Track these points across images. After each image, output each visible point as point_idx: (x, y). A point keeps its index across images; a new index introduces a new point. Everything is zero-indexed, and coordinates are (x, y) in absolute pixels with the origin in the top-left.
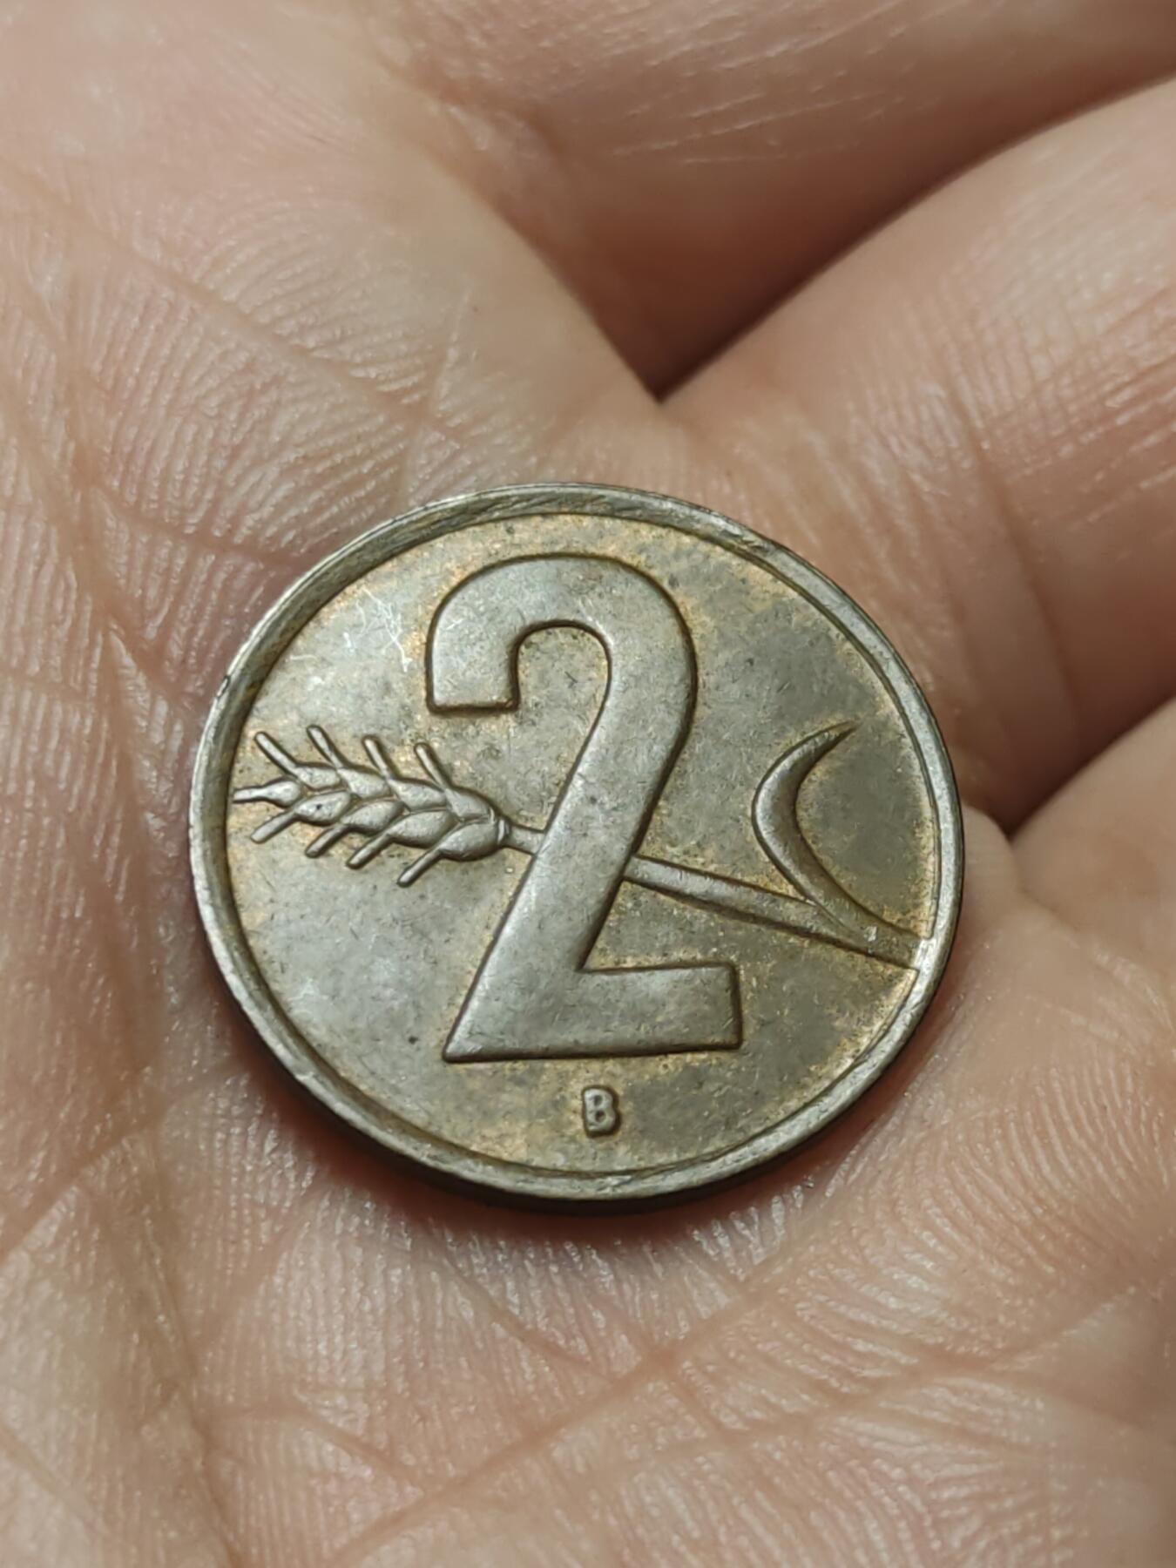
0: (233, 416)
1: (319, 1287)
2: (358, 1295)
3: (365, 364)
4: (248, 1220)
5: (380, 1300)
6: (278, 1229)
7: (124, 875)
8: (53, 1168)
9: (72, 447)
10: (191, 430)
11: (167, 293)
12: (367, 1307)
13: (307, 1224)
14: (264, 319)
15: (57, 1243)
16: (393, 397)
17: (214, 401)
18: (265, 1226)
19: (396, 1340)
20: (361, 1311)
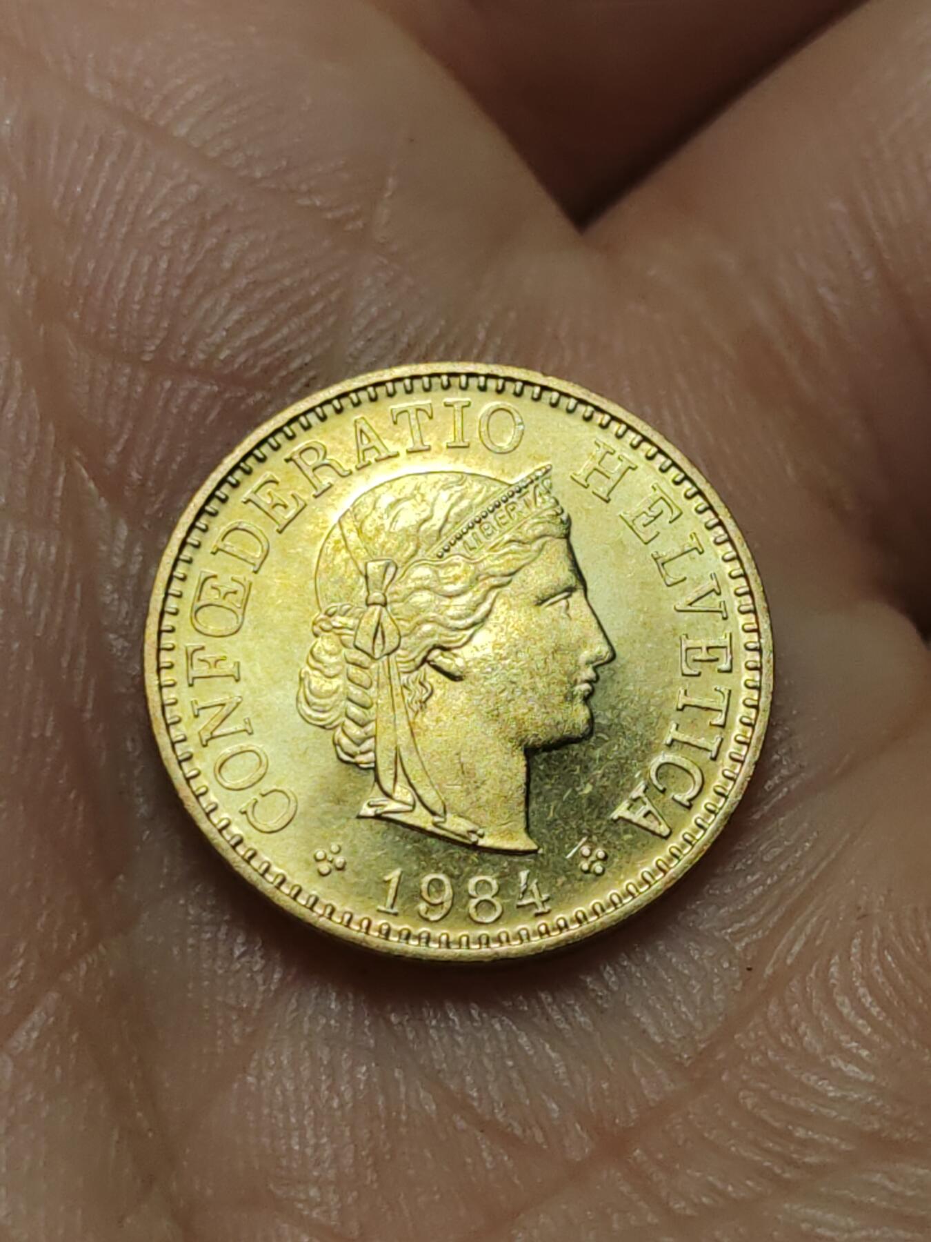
0: (186, 247)
1: (290, 1086)
2: (326, 1093)
3: (310, 193)
4: (221, 1022)
5: (348, 1096)
6: (249, 1030)
7: (92, 693)
8: (32, 976)
9: (34, 283)
10: (146, 261)
11: (121, 132)
12: (335, 1104)
13: (276, 1025)
14: (212, 154)
15: (39, 1046)
16: (338, 223)
17: (169, 231)
18: (236, 1029)
19: (364, 1134)
20: (331, 1108)
